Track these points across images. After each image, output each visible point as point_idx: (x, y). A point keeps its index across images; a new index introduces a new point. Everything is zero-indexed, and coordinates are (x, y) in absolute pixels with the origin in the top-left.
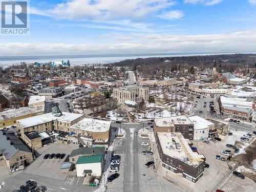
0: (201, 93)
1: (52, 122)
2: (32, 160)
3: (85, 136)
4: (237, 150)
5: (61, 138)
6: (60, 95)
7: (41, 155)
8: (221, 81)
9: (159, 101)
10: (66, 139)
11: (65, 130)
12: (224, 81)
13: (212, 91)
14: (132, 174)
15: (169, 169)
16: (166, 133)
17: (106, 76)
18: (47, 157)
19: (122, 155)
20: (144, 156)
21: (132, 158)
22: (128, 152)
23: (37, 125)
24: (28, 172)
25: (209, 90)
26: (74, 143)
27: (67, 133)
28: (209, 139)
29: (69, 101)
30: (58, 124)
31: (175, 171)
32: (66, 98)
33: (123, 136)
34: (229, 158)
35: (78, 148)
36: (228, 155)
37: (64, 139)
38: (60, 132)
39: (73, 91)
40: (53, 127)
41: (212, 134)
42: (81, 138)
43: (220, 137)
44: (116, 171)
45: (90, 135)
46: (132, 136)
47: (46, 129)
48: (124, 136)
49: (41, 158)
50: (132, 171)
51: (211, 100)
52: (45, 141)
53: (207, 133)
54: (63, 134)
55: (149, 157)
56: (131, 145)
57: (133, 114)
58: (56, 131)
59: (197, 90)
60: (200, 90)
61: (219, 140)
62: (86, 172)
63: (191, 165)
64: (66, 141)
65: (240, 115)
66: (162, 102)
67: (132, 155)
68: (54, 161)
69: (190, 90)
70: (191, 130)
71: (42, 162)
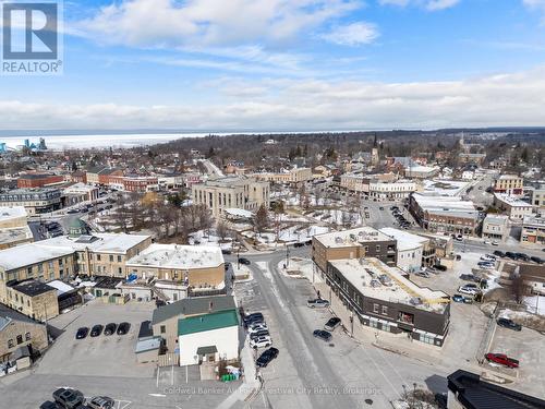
0: (366, 193)
1: (75, 255)
2: (46, 345)
3: (165, 282)
4: (484, 284)
5: (103, 291)
6: (56, 207)
7: (63, 331)
8: (395, 172)
9: (292, 210)
10: (117, 291)
11: (112, 273)
12: (400, 171)
13: (390, 187)
14: (304, 345)
15: (379, 326)
16: (346, 260)
17: (151, 167)
18: (82, 333)
19: (265, 313)
20: (314, 311)
21: (290, 316)
22: (275, 307)
23: (40, 264)
24: (45, 372)
25: (384, 186)
26: (140, 299)
27: (117, 280)
28: (424, 269)
29: (85, 217)
30: (90, 258)
31: (393, 330)
32: (73, 212)
33: (247, 277)
34: (479, 298)
35: (155, 307)
36: (473, 292)
37: (111, 292)
38: (97, 278)
39: (86, 198)
40: (77, 268)
41: (428, 260)
42: (157, 285)
43: (443, 262)
44: (267, 345)
45: (177, 278)
46: (268, 275)
47: (61, 272)
48: (251, 278)
49: (68, 339)
50: (302, 340)
51: (392, 204)
52: (67, 301)
53: (419, 256)
54: (106, 282)
55: (324, 312)
56: (275, 292)
57: (249, 236)
58: (84, 278)
59: (360, 187)
60: (365, 188)
61: (443, 269)
62: (202, 351)
63: (430, 310)
64: (119, 295)
65: (459, 225)
66: (299, 212)
67: (286, 310)
68: (105, 342)
69: (345, 189)
70: (392, 252)
71: (75, 346)
